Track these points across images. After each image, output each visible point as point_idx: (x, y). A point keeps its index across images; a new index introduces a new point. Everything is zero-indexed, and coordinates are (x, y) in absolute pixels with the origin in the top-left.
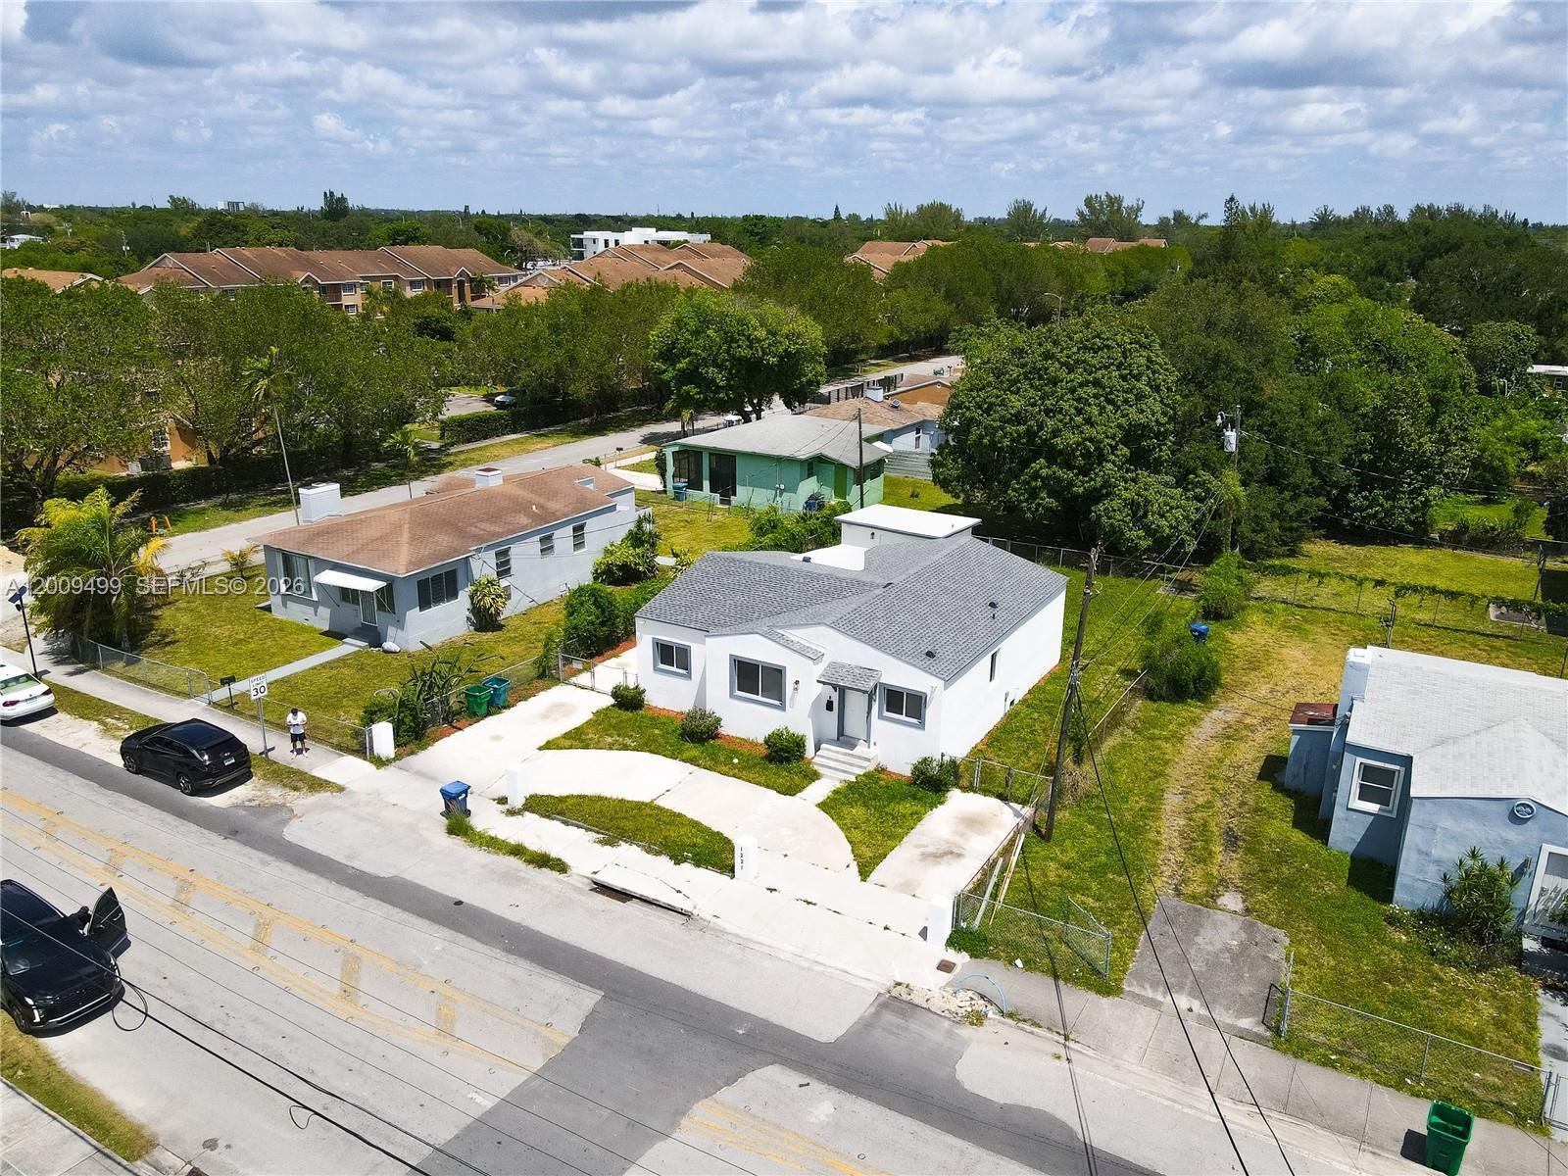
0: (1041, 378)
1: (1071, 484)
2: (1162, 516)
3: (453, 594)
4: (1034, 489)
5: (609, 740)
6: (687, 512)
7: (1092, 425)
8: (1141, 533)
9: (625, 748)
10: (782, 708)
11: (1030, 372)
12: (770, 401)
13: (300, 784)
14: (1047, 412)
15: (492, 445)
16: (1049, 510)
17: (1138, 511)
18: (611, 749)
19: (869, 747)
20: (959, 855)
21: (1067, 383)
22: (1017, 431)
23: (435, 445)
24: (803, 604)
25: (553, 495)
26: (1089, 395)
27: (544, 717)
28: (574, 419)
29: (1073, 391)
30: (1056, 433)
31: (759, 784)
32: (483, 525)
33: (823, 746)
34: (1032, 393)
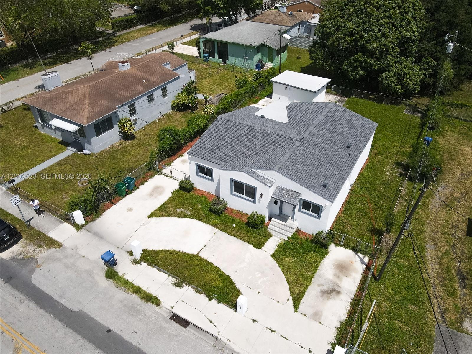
0: (363, 13)
1: (372, 65)
2: (410, 79)
3: (111, 127)
4: (355, 66)
5: (178, 211)
6: (209, 68)
7: (385, 37)
8: (400, 87)
9: (185, 216)
10: (255, 202)
11: (358, 10)
12: (241, 12)
13: (42, 243)
14: (365, 30)
15: (133, 31)
16: (360, 76)
17: (400, 77)
18: (179, 217)
19: (293, 221)
20: (339, 292)
21: (376, 16)
22: (350, 40)
23: (111, 31)
24: (263, 150)
25: (152, 73)
26: (385, 23)
27: (151, 195)
28: (164, 17)
29: (378, 20)
30: (368, 41)
31: (245, 241)
32: (123, 93)
33: (273, 219)
34: (358, 20)
